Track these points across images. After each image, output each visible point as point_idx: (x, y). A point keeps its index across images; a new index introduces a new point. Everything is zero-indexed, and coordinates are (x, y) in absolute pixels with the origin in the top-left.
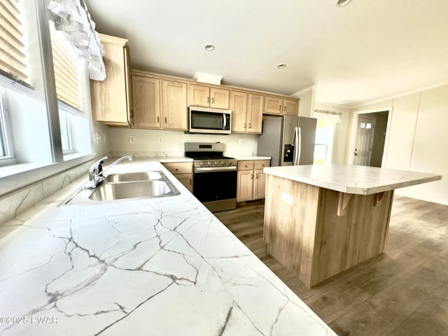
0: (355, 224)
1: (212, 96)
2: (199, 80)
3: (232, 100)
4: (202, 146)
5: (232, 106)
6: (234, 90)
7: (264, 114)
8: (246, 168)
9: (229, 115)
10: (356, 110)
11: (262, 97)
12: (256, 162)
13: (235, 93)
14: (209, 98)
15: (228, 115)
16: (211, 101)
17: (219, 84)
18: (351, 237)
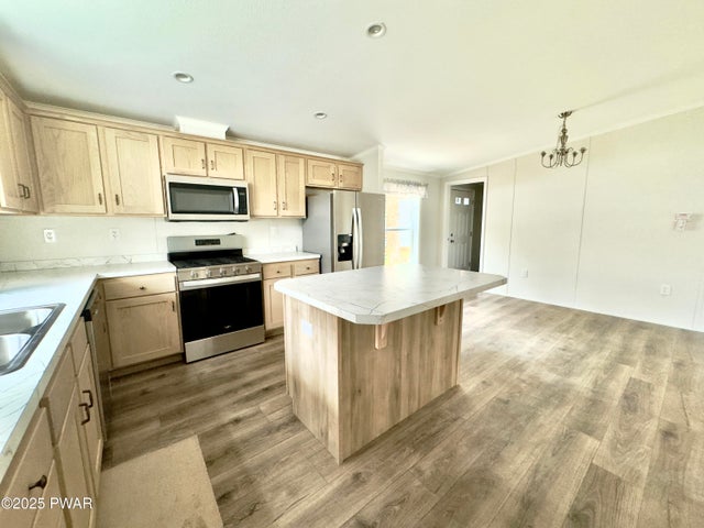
0: (408, 355)
1: (211, 157)
2: (182, 130)
3: (249, 166)
4: (199, 242)
5: (250, 174)
6: (251, 148)
7: (307, 187)
8: (279, 275)
9: (245, 189)
10: (447, 179)
11: (302, 161)
12: (295, 264)
13: (255, 154)
14: (205, 162)
15: (241, 190)
16: (210, 166)
17: (223, 137)
18: (403, 375)
